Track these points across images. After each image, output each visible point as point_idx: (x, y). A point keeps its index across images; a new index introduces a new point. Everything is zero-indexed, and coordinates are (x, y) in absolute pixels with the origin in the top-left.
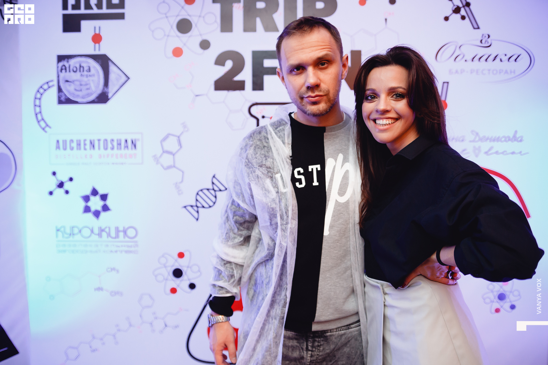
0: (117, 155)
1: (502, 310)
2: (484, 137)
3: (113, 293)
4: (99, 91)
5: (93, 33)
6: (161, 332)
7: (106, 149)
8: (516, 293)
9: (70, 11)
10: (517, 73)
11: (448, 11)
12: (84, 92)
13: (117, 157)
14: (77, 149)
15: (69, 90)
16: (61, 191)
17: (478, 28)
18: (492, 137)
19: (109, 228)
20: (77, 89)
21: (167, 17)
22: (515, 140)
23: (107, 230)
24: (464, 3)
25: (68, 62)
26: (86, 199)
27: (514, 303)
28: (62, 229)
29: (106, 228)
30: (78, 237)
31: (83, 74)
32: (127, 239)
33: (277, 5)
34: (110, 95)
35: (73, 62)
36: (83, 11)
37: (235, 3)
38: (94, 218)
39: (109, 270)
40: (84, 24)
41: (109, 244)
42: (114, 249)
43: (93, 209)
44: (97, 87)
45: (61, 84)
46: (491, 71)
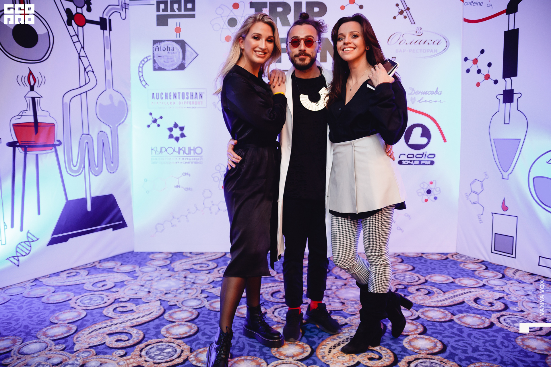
0: (190, 102)
1: (429, 200)
2: (418, 91)
3: (186, 189)
4: (179, 63)
5: (175, 27)
6: (216, 214)
7: (183, 98)
8: (438, 189)
9: (161, 13)
10: (438, 52)
11: (396, 13)
12: (170, 63)
13: (190, 104)
14: (165, 99)
15: (160, 62)
16: (155, 125)
17: (415, 24)
18: (422, 91)
19: (185, 148)
20: (166, 61)
21: (222, 17)
22: (437, 94)
24: (406, 8)
25: (160, 44)
26: (171, 130)
27: (436, 196)
28: (155, 149)
29: (183, 147)
31: (169, 52)
32: (196, 155)
33: (290, 10)
34: (186, 65)
35: (163, 44)
36: (169, 13)
37: (264, 8)
38: (175, 142)
39: (184, 174)
40: (170, 20)
41: (185, 158)
42: (187, 161)
43: (175, 136)
44: (178, 60)
45: (156, 58)
46: (422, 51)
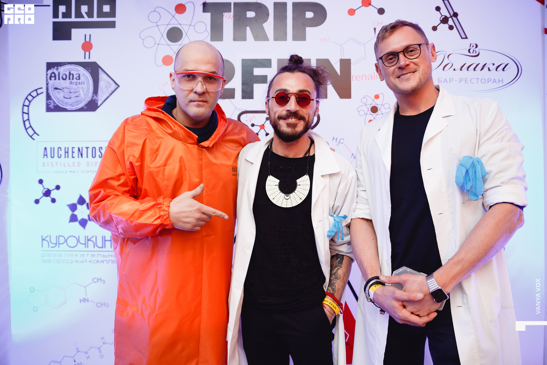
3: (99, 305)
4: (88, 99)
5: (83, 41)
7: (94, 156)
9: (60, 19)
10: (505, 82)
11: (436, 21)
12: (74, 100)
14: (65, 157)
15: (58, 97)
16: (48, 199)
17: (466, 38)
19: (96, 237)
20: (66, 96)
21: (158, 26)
23: (94, 239)
24: (452, 13)
25: (57, 69)
26: (73, 207)
28: (48, 239)
29: (93, 237)
30: (64, 247)
31: (73, 81)
33: (268, 15)
34: (99, 103)
35: (63, 70)
36: (73, 19)
37: (225, 12)
38: (81, 228)
39: (95, 280)
40: (75, 32)
41: (96, 253)
42: (100, 259)
43: (79, 218)
44: (86, 95)
45: (50, 91)
46: (479, 80)
